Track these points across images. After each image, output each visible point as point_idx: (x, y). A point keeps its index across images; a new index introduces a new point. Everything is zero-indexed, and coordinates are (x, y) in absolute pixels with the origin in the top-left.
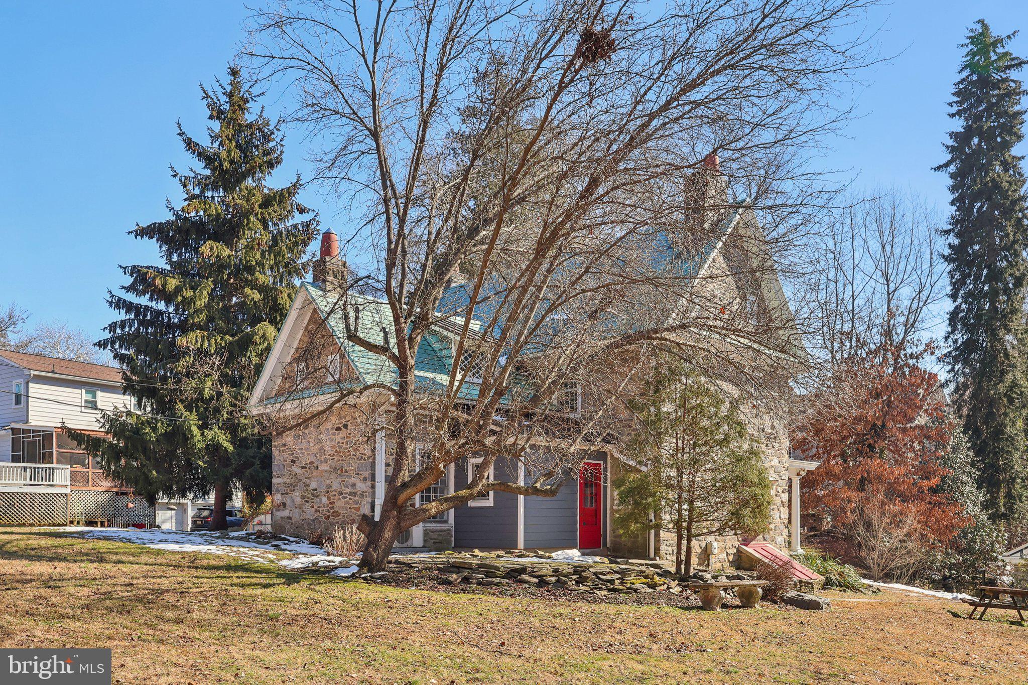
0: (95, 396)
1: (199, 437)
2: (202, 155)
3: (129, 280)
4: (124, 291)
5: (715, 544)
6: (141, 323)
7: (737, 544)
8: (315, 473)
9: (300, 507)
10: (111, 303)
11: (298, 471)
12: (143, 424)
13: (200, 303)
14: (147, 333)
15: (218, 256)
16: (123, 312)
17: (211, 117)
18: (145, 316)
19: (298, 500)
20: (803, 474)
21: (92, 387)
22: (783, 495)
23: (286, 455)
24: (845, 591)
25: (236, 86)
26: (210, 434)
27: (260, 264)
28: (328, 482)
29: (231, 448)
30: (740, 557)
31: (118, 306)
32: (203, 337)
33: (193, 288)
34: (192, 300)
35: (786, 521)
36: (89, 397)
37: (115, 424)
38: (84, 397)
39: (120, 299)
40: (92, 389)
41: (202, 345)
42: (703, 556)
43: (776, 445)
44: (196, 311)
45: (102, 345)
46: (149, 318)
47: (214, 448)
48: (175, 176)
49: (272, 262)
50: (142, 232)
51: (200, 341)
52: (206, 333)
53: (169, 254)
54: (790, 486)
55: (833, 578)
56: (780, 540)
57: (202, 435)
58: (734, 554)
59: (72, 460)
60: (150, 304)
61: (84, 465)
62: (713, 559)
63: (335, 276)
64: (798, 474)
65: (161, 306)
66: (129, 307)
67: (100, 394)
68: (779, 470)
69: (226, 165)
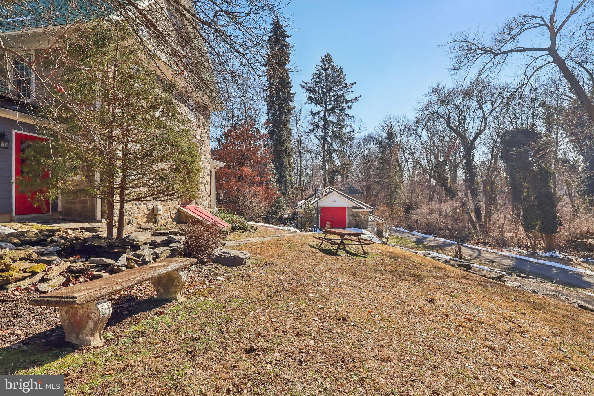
5: (160, 207)
7: (178, 206)
20: (217, 168)
22: (207, 178)
24: (243, 232)
30: (180, 215)
35: (209, 193)
42: (150, 216)
43: (203, 148)
54: (211, 173)
55: (237, 225)
56: (206, 203)
58: (176, 213)
62: (159, 218)
64: (215, 169)
68: (205, 162)
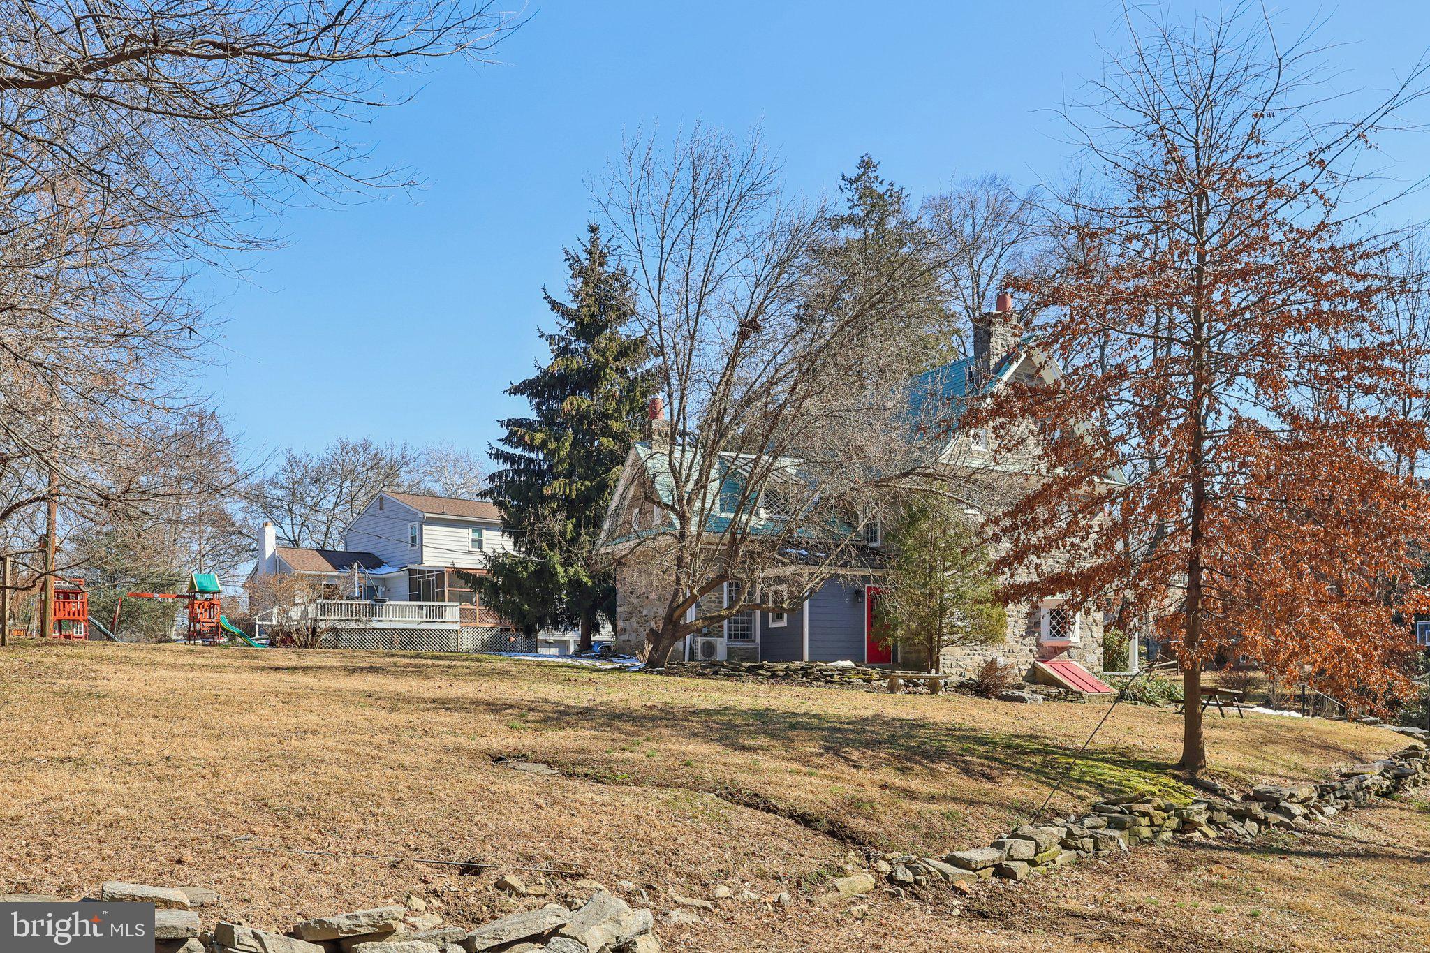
0: (481, 535)
1: (562, 574)
2: (566, 313)
3: (504, 433)
4: (501, 443)
6: (515, 472)
7: (1032, 660)
8: (646, 601)
9: (636, 631)
10: (490, 455)
11: (635, 601)
12: (516, 564)
13: (564, 453)
14: (520, 481)
15: (578, 409)
16: (501, 462)
17: (573, 276)
18: (519, 465)
19: (635, 625)
21: (479, 526)
23: (626, 587)
25: (594, 241)
26: (571, 571)
27: (618, 410)
28: (655, 609)
29: (590, 583)
30: (1035, 672)
31: (496, 457)
32: (565, 484)
33: (557, 440)
34: (556, 451)
35: (1101, 640)
36: (476, 536)
37: (496, 564)
38: (471, 537)
39: (498, 450)
40: (478, 527)
41: (564, 492)
44: (561, 461)
45: (483, 495)
46: (522, 467)
47: (575, 583)
48: (542, 336)
49: (628, 408)
50: (516, 390)
51: (562, 488)
52: (567, 481)
53: (538, 406)
56: (1092, 657)
57: (565, 571)
58: (1029, 670)
59: (462, 598)
60: (522, 453)
61: (472, 603)
63: (660, 435)
65: (533, 455)
66: (506, 457)
67: (485, 532)
69: (587, 319)
